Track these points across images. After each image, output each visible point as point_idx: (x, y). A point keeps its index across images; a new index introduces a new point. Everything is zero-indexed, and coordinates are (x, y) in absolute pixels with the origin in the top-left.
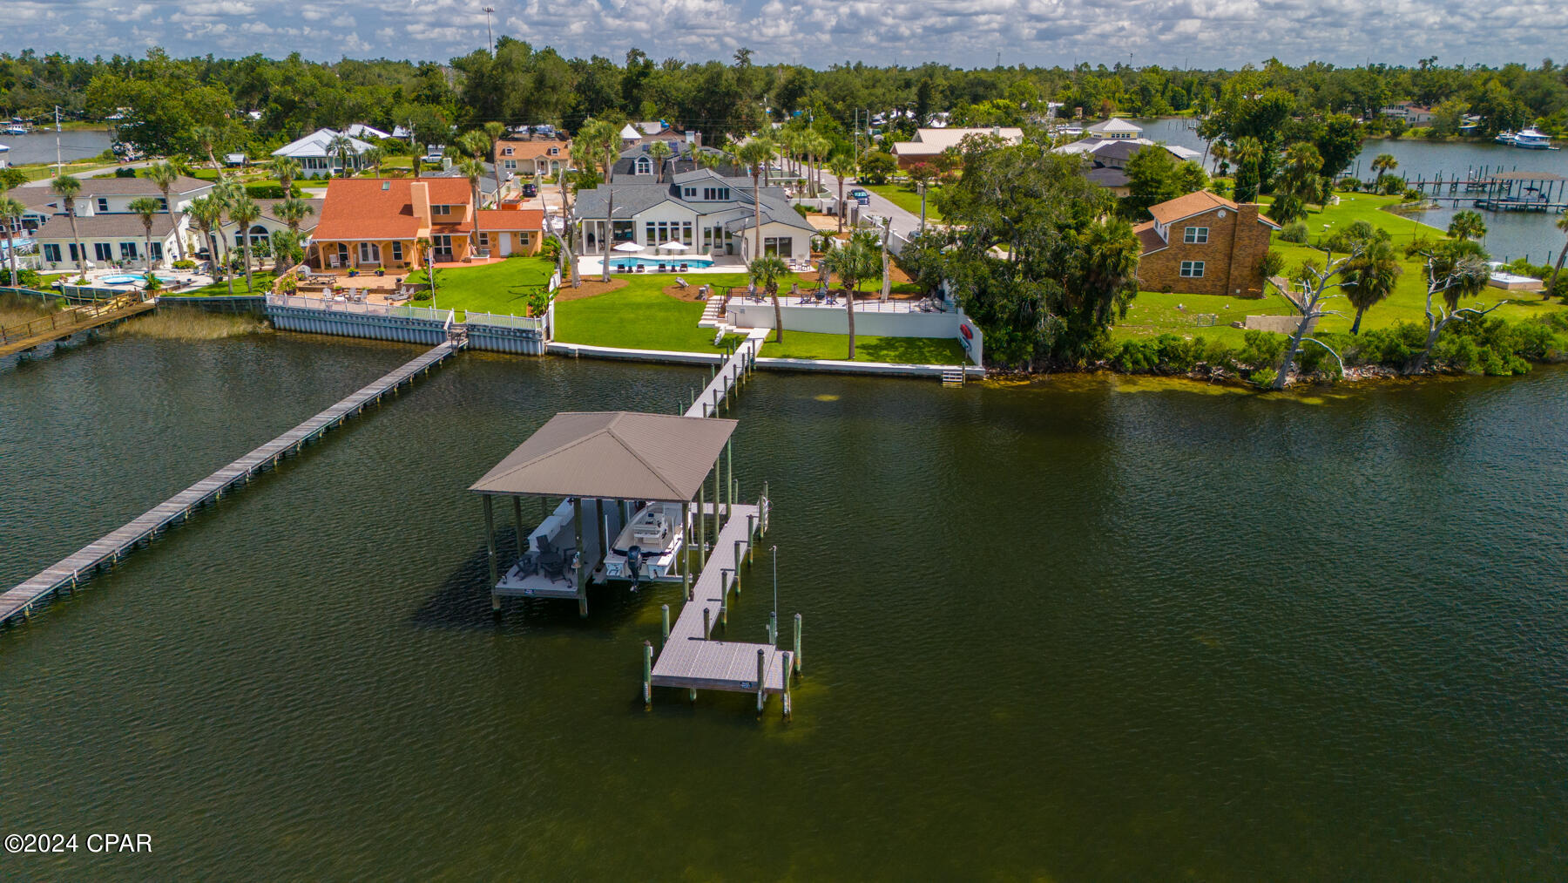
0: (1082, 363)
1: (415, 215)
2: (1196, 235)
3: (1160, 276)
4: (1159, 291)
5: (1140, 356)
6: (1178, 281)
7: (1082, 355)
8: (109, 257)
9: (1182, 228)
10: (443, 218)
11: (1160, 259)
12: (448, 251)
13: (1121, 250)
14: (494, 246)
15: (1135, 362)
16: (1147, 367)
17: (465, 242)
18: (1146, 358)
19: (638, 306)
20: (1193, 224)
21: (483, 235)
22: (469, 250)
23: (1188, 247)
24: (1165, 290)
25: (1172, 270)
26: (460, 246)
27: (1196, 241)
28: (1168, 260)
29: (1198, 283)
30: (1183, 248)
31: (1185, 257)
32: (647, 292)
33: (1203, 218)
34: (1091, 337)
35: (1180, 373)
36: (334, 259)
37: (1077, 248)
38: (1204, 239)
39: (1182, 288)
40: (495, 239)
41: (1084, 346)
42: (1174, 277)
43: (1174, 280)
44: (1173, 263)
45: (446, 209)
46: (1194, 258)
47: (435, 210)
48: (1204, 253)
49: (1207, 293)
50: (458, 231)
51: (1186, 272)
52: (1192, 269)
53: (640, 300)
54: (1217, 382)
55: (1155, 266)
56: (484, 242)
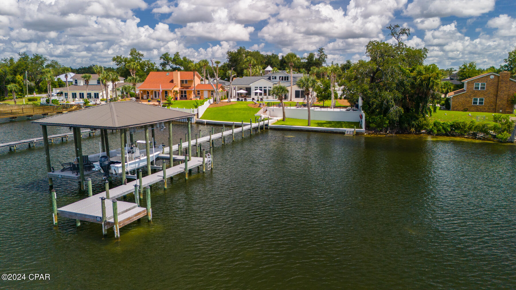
0: (413, 130)
1: (174, 83)
2: (480, 86)
3: (462, 104)
4: (462, 111)
5: (441, 127)
6: (471, 107)
7: (413, 126)
8: (83, 97)
9: (473, 83)
10: (185, 85)
11: (462, 97)
12: (185, 96)
13: (430, 78)
14: (202, 95)
15: (439, 130)
16: (444, 132)
17: (191, 93)
18: (443, 128)
19: (236, 109)
20: (478, 82)
21: (199, 91)
22: (193, 96)
23: (476, 92)
24: (465, 110)
25: (469, 102)
26: (189, 94)
27: (480, 89)
28: (466, 97)
29: (481, 108)
30: (473, 92)
31: (475, 96)
32: (242, 105)
33: (482, 79)
34: (418, 119)
35: (461, 135)
36: (145, 97)
37: (410, 77)
38: (484, 88)
39: (474, 110)
40: (202, 93)
41: (413, 122)
42: (469, 105)
43: (469, 106)
44: (469, 99)
45: (186, 81)
46: (479, 97)
47: (182, 82)
48: (484, 94)
49: (486, 112)
50: (188, 89)
51: (476, 103)
52: (478, 101)
53: (237, 107)
54: (479, 139)
55: (460, 100)
56: (199, 94)
